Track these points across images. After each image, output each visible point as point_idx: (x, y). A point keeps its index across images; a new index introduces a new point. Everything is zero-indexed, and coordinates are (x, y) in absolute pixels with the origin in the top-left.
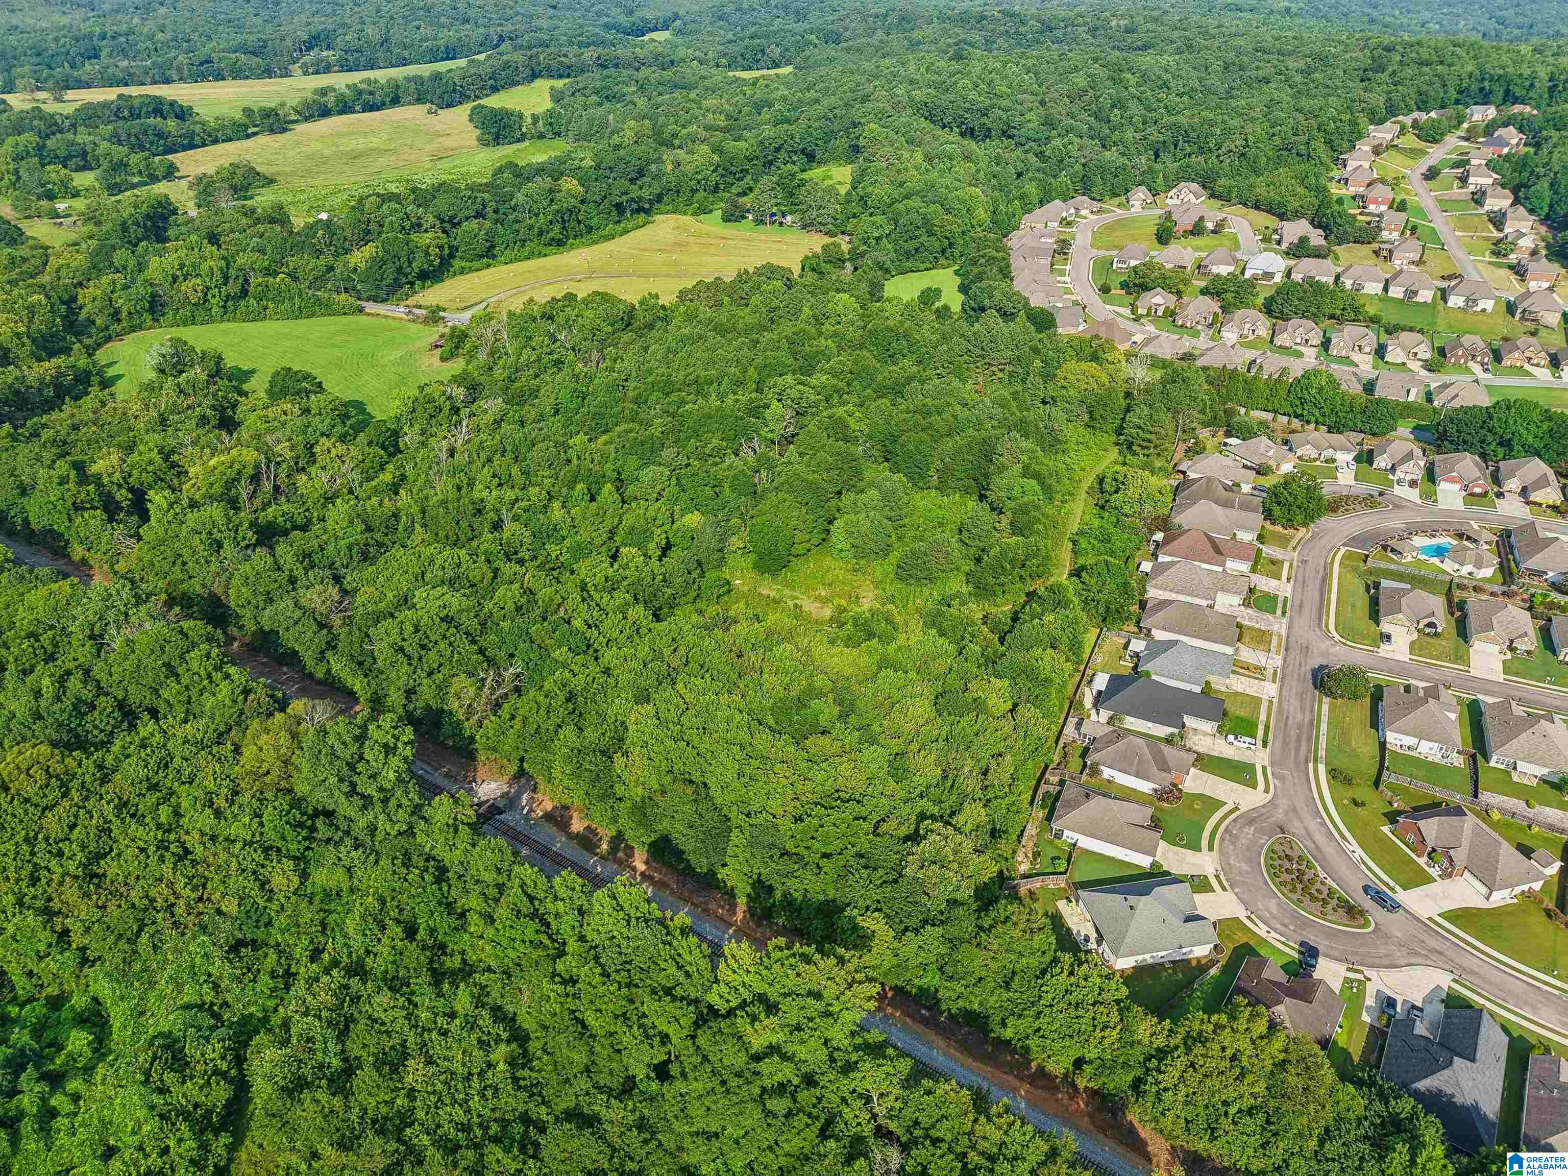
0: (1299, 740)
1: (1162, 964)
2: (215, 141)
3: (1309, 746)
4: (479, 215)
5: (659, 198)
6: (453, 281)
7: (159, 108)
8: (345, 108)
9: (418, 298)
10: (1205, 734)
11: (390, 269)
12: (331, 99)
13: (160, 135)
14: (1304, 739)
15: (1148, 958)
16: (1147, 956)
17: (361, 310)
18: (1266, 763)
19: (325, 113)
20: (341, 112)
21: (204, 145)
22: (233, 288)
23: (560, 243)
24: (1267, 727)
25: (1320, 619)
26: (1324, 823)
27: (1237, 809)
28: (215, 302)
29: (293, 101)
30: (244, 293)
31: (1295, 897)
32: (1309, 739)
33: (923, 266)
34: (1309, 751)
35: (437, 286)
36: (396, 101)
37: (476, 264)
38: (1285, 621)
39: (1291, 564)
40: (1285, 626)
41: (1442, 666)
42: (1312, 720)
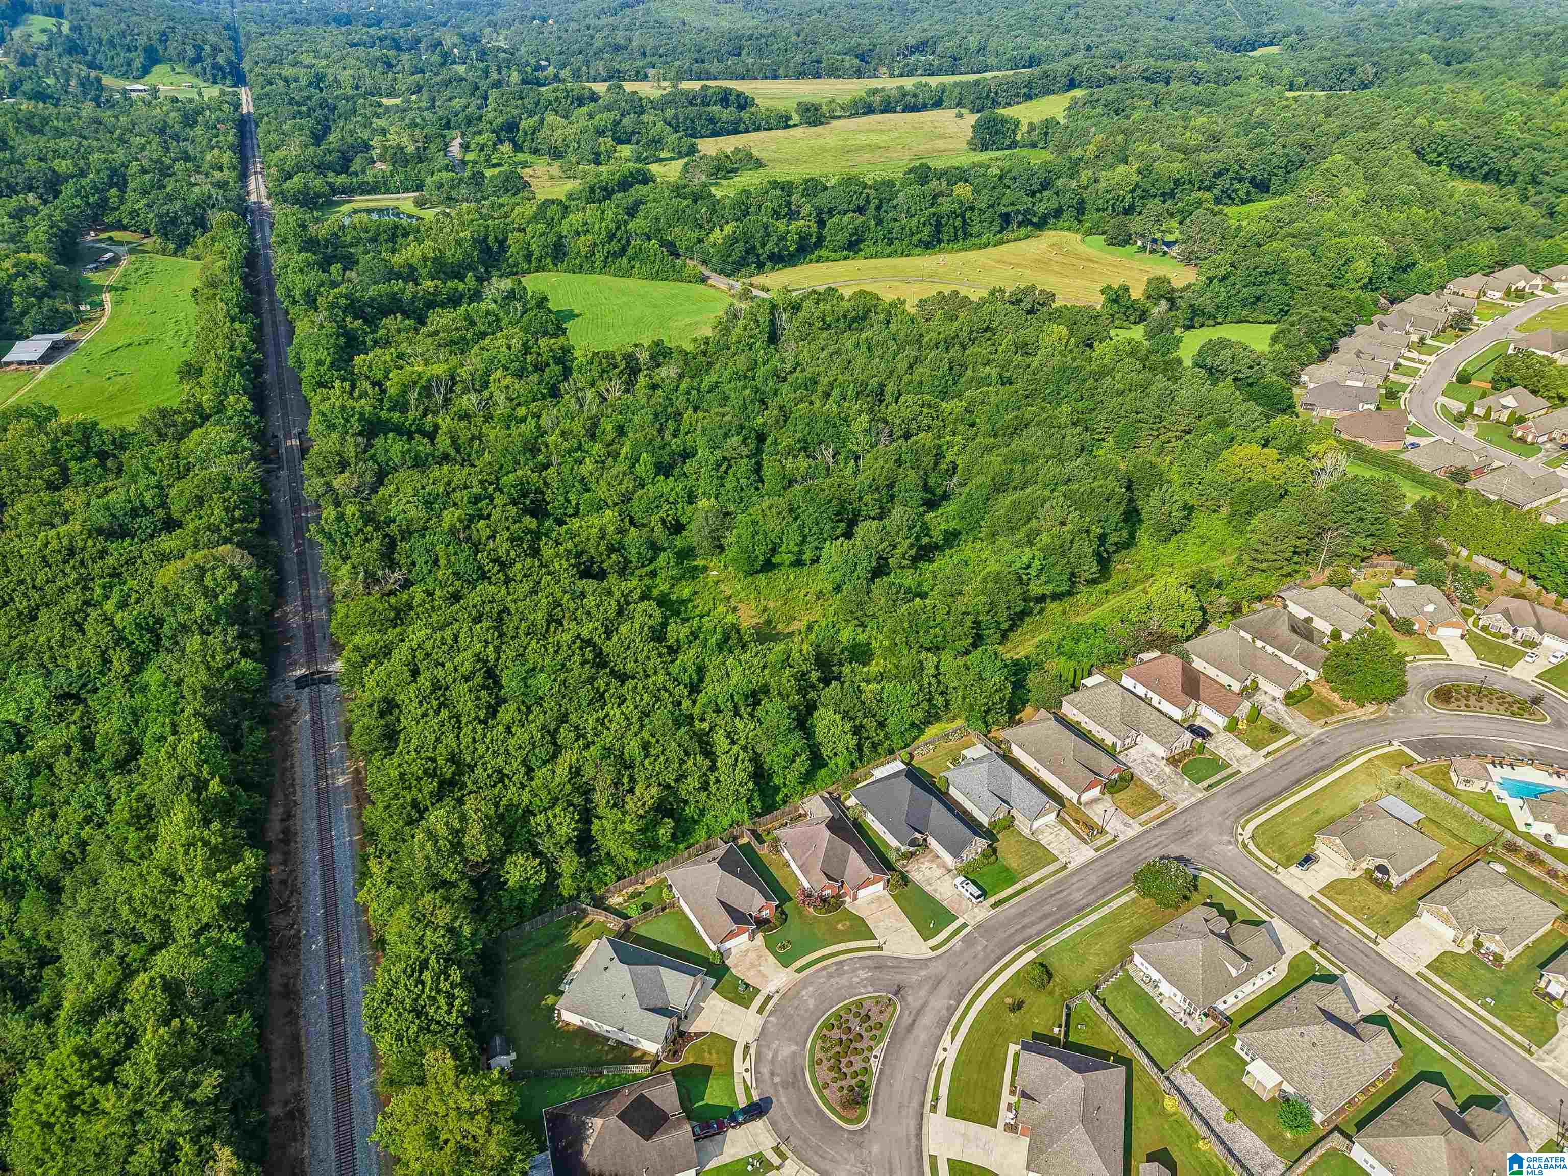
0: (1045, 916)
1: (608, 1039)
2: (758, 129)
3: (1045, 930)
4: (860, 210)
5: (1058, 213)
6: (804, 267)
7: (725, 98)
8: (887, 108)
9: (759, 280)
10: (944, 866)
11: (741, 246)
12: (877, 99)
13: (712, 120)
14: (1049, 921)
15: (593, 1025)
16: (592, 1022)
17: (704, 280)
18: (972, 923)
19: (870, 110)
20: (884, 111)
21: (747, 131)
22: (614, 246)
23: (928, 245)
24: (1025, 889)
25: (1251, 810)
26: (952, 1010)
27: (880, 948)
28: (599, 257)
29: (845, 99)
30: (623, 251)
31: (818, 1055)
32: (1057, 922)
33: (1263, 318)
34: (1038, 933)
35: (788, 271)
36: (938, 104)
37: (838, 255)
38: (1200, 795)
39: (1298, 739)
40: (1193, 800)
41: (1346, 922)
42: (1088, 905)
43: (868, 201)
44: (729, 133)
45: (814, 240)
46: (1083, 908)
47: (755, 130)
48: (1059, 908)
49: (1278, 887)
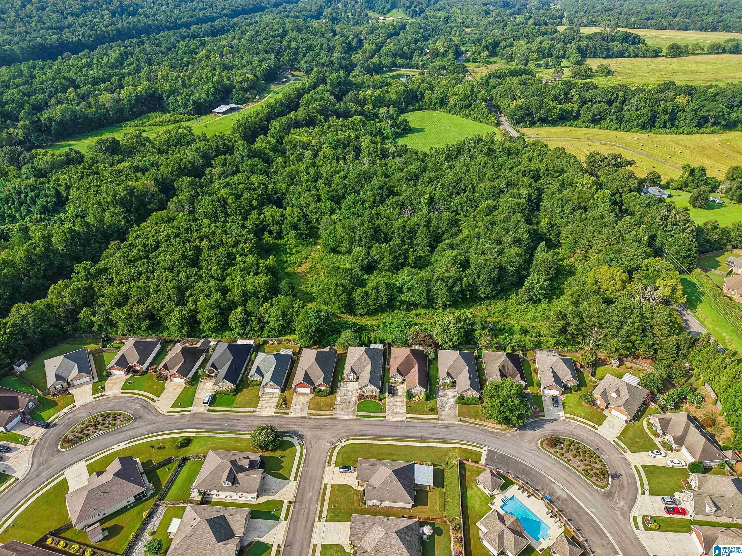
0: (219, 425)
6: (560, 128)
7: (626, 38)
8: (735, 51)
9: (530, 131)
12: (729, 45)
14: (218, 427)
17: (497, 125)
18: (194, 411)
20: (732, 53)
21: (629, 57)
25: (363, 435)
26: (142, 435)
27: (155, 401)
31: (87, 422)
32: (220, 430)
34: (208, 429)
38: (351, 417)
39: (437, 419)
40: (346, 417)
41: (322, 504)
42: (239, 431)
43: (617, 98)
44: (617, 57)
45: (574, 115)
46: (237, 431)
47: (635, 57)
48: (229, 425)
49: (320, 472)
